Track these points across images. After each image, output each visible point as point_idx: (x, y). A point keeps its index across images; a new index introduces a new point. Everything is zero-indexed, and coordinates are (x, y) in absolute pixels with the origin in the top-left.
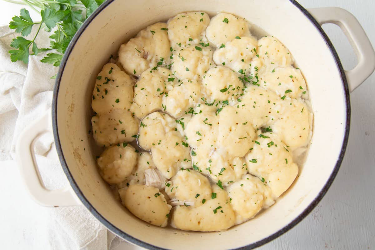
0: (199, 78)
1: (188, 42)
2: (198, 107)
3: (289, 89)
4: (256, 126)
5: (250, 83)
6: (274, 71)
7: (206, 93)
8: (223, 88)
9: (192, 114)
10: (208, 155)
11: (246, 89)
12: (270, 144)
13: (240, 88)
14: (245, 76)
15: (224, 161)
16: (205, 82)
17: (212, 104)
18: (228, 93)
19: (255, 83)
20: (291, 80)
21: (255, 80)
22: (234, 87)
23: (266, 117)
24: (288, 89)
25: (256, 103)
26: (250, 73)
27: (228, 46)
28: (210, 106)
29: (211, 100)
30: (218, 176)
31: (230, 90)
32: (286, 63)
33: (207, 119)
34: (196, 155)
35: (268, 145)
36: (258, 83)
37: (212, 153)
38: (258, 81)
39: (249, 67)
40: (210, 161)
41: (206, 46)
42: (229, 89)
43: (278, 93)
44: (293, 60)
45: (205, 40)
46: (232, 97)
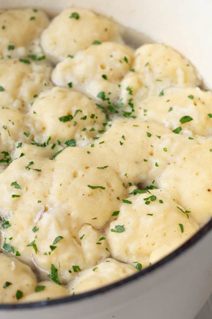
0: (23, 105)
1: (6, 53)
2: (18, 147)
3: (187, 115)
4: (126, 175)
5: (119, 114)
6: (162, 94)
7: (34, 125)
8: (65, 114)
9: (6, 163)
10: (31, 220)
11: (109, 123)
12: (149, 200)
13: (97, 118)
14: (109, 103)
15: (60, 226)
16: (32, 109)
17: (44, 145)
18: (74, 125)
19: (127, 115)
20: (191, 101)
21: (129, 110)
22: (85, 113)
23: (145, 160)
24: (184, 116)
25: (125, 138)
26: (118, 98)
27: (79, 57)
28: (40, 148)
29: (42, 137)
30: (50, 253)
31: (77, 118)
32: (186, 81)
33: (32, 163)
34: (10, 226)
35: (145, 201)
36: (133, 114)
37: (40, 216)
38: (133, 111)
39: (118, 89)
40: (35, 230)
41: (40, 59)
42: (76, 116)
43: (167, 124)
44: (200, 78)
45: (37, 51)
46: (83, 133)
